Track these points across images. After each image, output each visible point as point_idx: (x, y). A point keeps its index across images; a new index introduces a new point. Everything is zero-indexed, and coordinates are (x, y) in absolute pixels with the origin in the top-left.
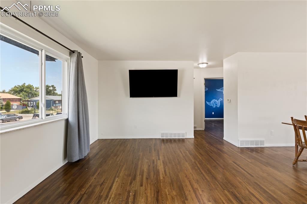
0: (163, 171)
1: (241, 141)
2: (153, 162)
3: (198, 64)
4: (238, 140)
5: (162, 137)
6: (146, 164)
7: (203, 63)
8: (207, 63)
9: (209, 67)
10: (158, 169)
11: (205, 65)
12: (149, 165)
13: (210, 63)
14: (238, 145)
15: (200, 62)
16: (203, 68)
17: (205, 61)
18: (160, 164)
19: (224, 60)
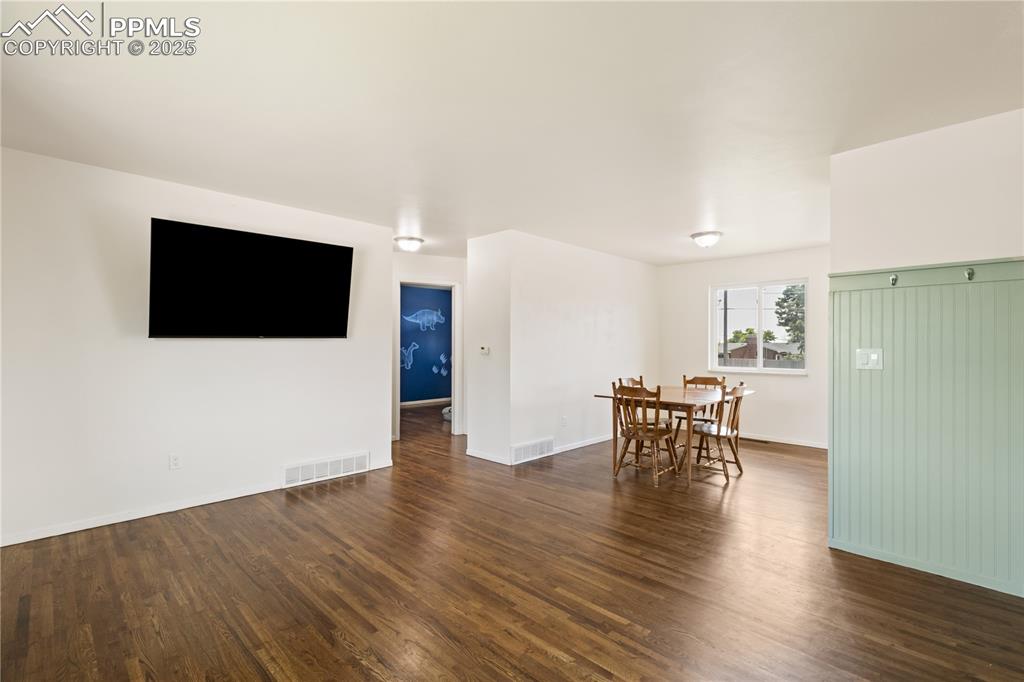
0: (395, 571)
1: (516, 450)
2: (341, 562)
3: (396, 239)
4: (511, 448)
5: (288, 482)
6: (317, 574)
7: (412, 239)
8: (422, 241)
9: (424, 251)
10: (373, 572)
11: (415, 246)
12: (334, 574)
13: (429, 241)
14: (510, 460)
15: (403, 232)
16: (408, 252)
17: (417, 233)
18: (370, 559)
19: (470, 242)
